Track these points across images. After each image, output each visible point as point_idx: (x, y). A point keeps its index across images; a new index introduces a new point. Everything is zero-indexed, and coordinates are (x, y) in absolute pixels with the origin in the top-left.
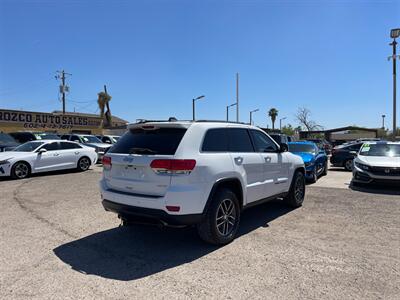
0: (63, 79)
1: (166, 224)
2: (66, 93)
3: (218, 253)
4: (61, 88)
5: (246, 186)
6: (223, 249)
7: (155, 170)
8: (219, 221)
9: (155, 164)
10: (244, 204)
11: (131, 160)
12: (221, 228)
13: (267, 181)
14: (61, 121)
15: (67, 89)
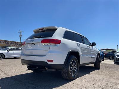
0: (21, 33)
1: (47, 69)
2: (21, 37)
3: (71, 83)
4: (20, 35)
5: (81, 56)
6: (73, 82)
7: (43, 44)
8: (71, 69)
9: (43, 41)
10: (80, 64)
11: (33, 41)
12: (71, 72)
13: (88, 56)
14: (18, 44)
15: (22, 36)
